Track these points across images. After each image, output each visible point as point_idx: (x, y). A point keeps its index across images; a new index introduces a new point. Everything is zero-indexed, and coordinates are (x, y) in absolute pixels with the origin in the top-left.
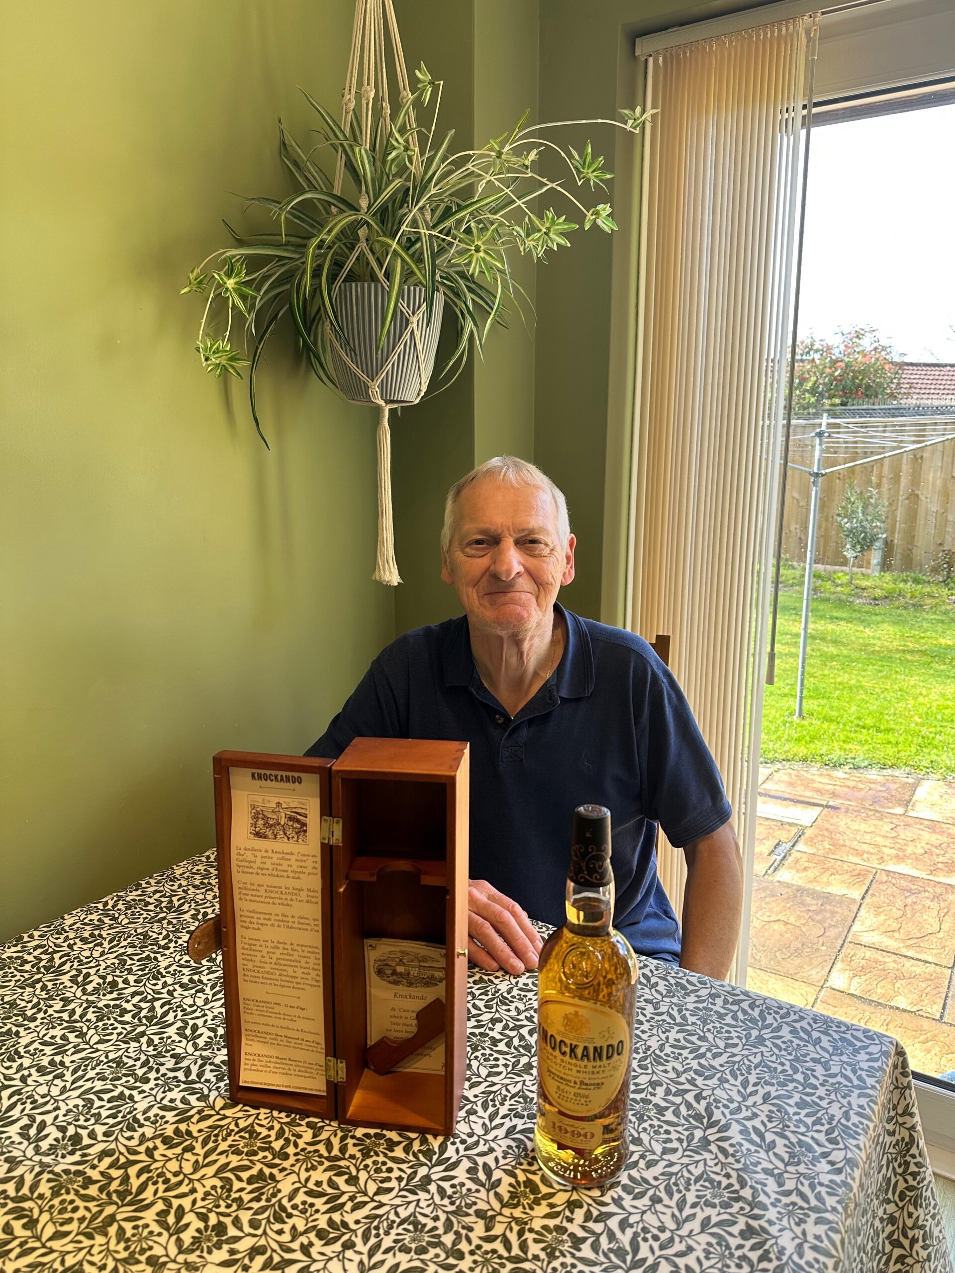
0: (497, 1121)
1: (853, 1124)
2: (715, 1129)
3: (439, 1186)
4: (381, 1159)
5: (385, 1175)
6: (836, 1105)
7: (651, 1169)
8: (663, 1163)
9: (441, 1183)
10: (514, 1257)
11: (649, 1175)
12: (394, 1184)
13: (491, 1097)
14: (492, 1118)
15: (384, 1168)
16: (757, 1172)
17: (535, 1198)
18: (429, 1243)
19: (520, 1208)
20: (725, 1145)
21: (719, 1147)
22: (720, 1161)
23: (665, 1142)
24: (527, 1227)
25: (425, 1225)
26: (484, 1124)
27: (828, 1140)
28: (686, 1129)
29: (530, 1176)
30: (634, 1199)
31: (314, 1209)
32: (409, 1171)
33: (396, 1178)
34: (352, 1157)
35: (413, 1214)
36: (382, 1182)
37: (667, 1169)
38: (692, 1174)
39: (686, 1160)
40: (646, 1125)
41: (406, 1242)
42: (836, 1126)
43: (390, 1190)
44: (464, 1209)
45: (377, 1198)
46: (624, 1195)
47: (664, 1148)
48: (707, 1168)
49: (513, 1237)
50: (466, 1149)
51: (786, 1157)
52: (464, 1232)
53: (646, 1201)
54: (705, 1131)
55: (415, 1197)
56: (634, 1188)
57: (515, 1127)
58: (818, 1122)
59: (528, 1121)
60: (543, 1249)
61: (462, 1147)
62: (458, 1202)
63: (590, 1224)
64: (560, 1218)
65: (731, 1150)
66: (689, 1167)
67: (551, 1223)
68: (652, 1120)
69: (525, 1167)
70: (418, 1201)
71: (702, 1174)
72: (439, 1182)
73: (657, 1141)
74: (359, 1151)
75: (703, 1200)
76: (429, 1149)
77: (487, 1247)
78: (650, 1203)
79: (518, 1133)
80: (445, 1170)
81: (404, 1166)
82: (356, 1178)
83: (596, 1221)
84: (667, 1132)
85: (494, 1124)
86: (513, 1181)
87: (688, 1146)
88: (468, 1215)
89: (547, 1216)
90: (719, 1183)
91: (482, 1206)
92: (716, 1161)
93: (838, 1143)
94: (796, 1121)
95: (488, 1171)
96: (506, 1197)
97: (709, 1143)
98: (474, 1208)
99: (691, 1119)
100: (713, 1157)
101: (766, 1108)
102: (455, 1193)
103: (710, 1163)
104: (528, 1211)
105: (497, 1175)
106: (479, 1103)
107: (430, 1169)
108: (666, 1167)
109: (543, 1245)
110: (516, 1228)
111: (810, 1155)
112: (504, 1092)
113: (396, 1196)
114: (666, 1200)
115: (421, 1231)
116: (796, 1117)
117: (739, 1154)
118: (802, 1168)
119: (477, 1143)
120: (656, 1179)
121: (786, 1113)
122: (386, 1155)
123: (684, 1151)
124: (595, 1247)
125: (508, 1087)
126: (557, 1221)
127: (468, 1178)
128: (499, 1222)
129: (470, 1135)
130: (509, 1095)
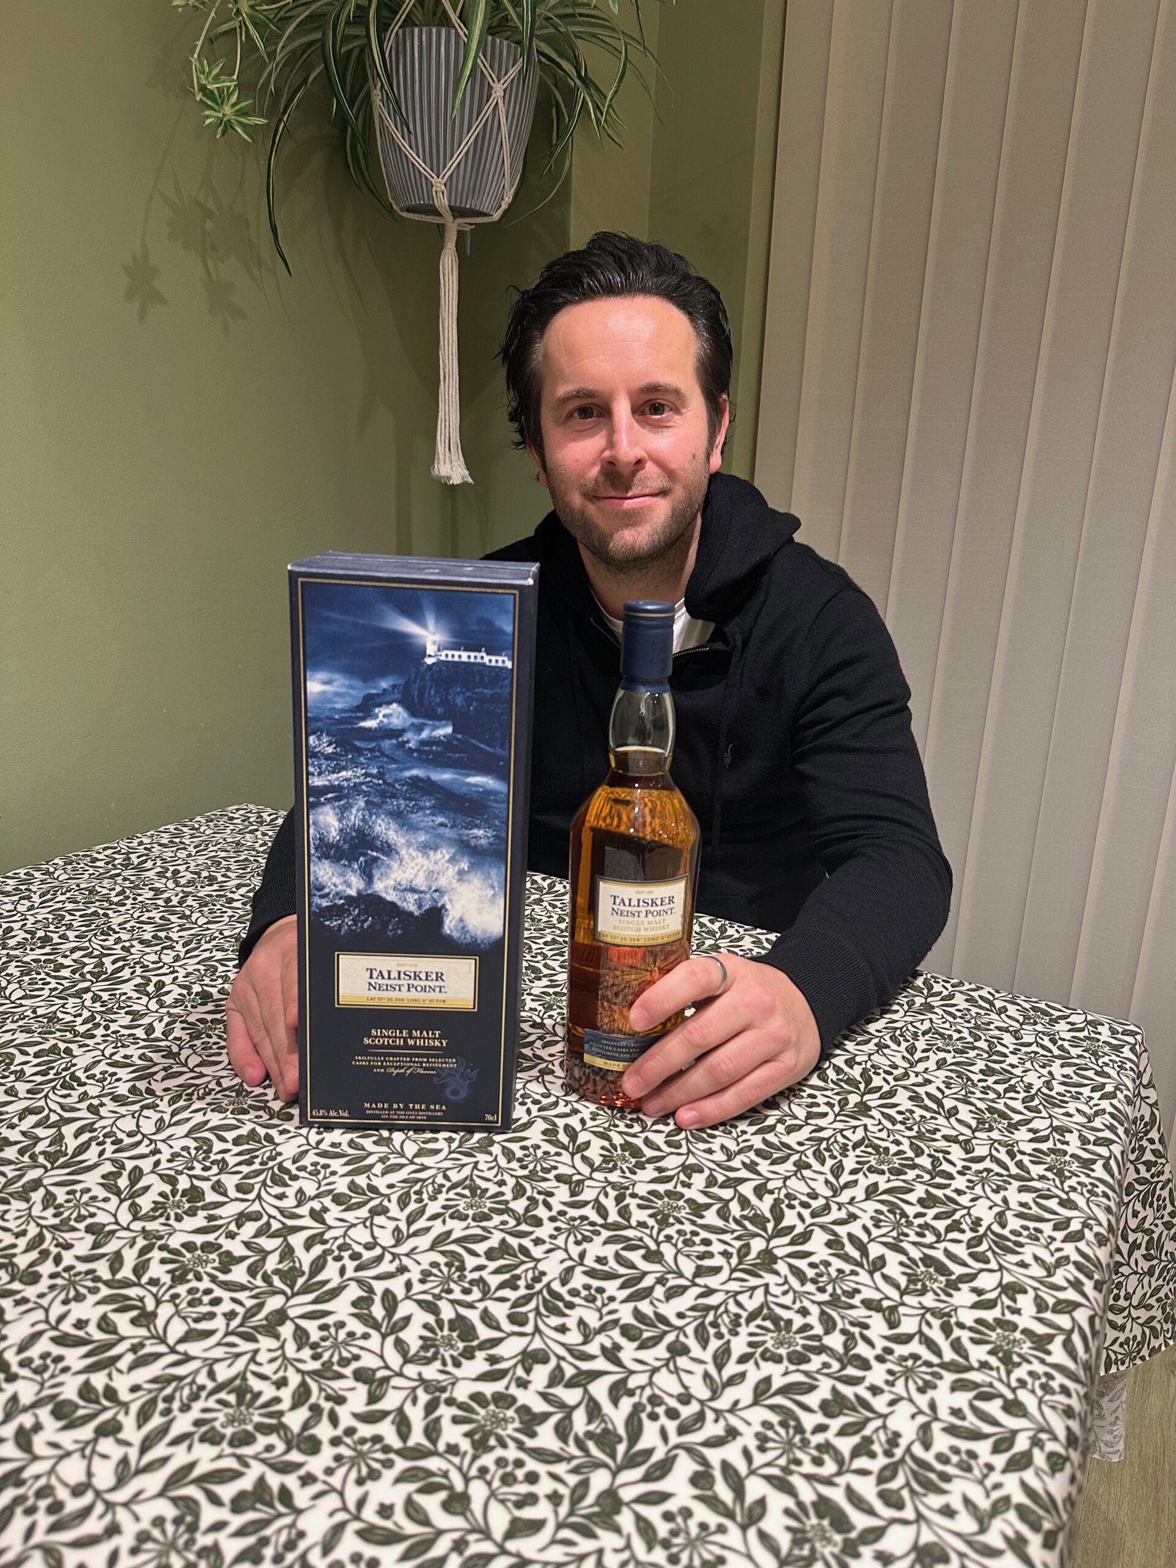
0: (421, 1223)
1: (1013, 1232)
2: (786, 1239)
3: (298, 1327)
4: (206, 1284)
5: (204, 1309)
6: (983, 1204)
7: (672, 1301)
8: (695, 1291)
9: (303, 1323)
10: (412, 1449)
11: (669, 1310)
12: (219, 1323)
13: (417, 1188)
14: (410, 1221)
15: (206, 1299)
16: (852, 1307)
17: (465, 1348)
18: (259, 1427)
19: (437, 1365)
20: (802, 1264)
21: (791, 1266)
22: (791, 1288)
23: (701, 1257)
24: (445, 1396)
25: (259, 1394)
26: (397, 1229)
27: (971, 1255)
28: (738, 1238)
29: (463, 1311)
30: (640, 1348)
31: (61, 1365)
32: (250, 1303)
33: (225, 1315)
34: (154, 1282)
35: (242, 1375)
36: (196, 1321)
37: (701, 1301)
38: (745, 1310)
39: (734, 1286)
40: (671, 1231)
41: (217, 1424)
42: (985, 1234)
43: (208, 1334)
44: (336, 1368)
45: (181, 1348)
46: (622, 1341)
47: (698, 1267)
48: (770, 1298)
49: (416, 1415)
50: (357, 1269)
51: (903, 1281)
52: (327, 1406)
53: (660, 1351)
54: (768, 1241)
55: (251, 1346)
56: (641, 1331)
57: (449, 1233)
58: (955, 1226)
59: (473, 1224)
60: (467, 1435)
61: (350, 1265)
62: (326, 1356)
63: (559, 1391)
64: (505, 1381)
65: (811, 1273)
66: (740, 1298)
67: (488, 1389)
68: (682, 1223)
69: (457, 1295)
70: (256, 1352)
71: (761, 1308)
72: (298, 1321)
73: (688, 1256)
74: (168, 1272)
75: (760, 1350)
76: (293, 1268)
77: (366, 1430)
78: (667, 1355)
79: (453, 1242)
80: (315, 1301)
81: (241, 1296)
82: (154, 1315)
83: (570, 1385)
84: (707, 1242)
85: (413, 1228)
86: (431, 1319)
87: (740, 1263)
88: (341, 1376)
89: (484, 1377)
90: (789, 1322)
91: (369, 1361)
92: (786, 1287)
93: (987, 1262)
94: (920, 1226)
95: (390, 1302)
96: (414, 1345)
97: (774, 1259)
98: (355, 1365)
99: (747, 1223)
100: (781, 1281)
101: (871, 1206)
102: (323, 1339)
103: (774, 1290)
104: (450, 1368)
105: (405, 1308)
106: (394, 1198)
107: (288, 1299)
108: (702, 1295)
109: (467, 1428)
110: (423, 1397)
111: (943, 1279)
112: (440, 1180)
113: (219, 1344)
114: (696, 1350)
115: (250, 1405)
116: (920, 1221)
117: (824, 1278)
118: (929, 1300)
119: (379, 1259)
120: (681, 1315)
121: (904, 1214)
122: (213, 1279)
123: (733, 1271)
124: (563, 1431)
125: (448, 1173)
126: (499, 1386)
127: (354, 1315)
128: (394, 1388)
129: (369, 1247)
130: (448, 1184)
